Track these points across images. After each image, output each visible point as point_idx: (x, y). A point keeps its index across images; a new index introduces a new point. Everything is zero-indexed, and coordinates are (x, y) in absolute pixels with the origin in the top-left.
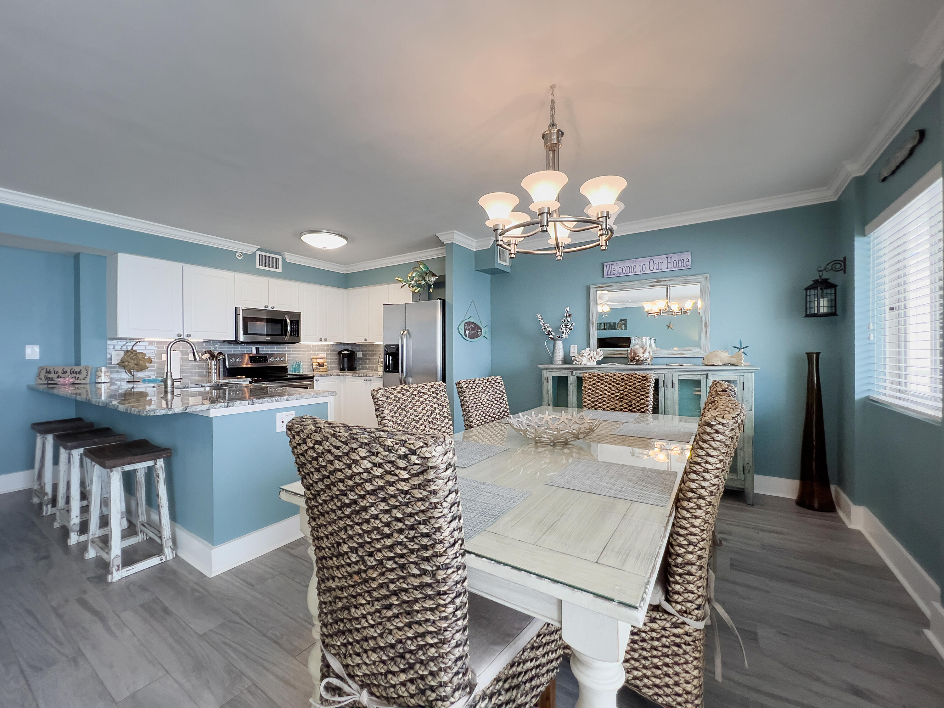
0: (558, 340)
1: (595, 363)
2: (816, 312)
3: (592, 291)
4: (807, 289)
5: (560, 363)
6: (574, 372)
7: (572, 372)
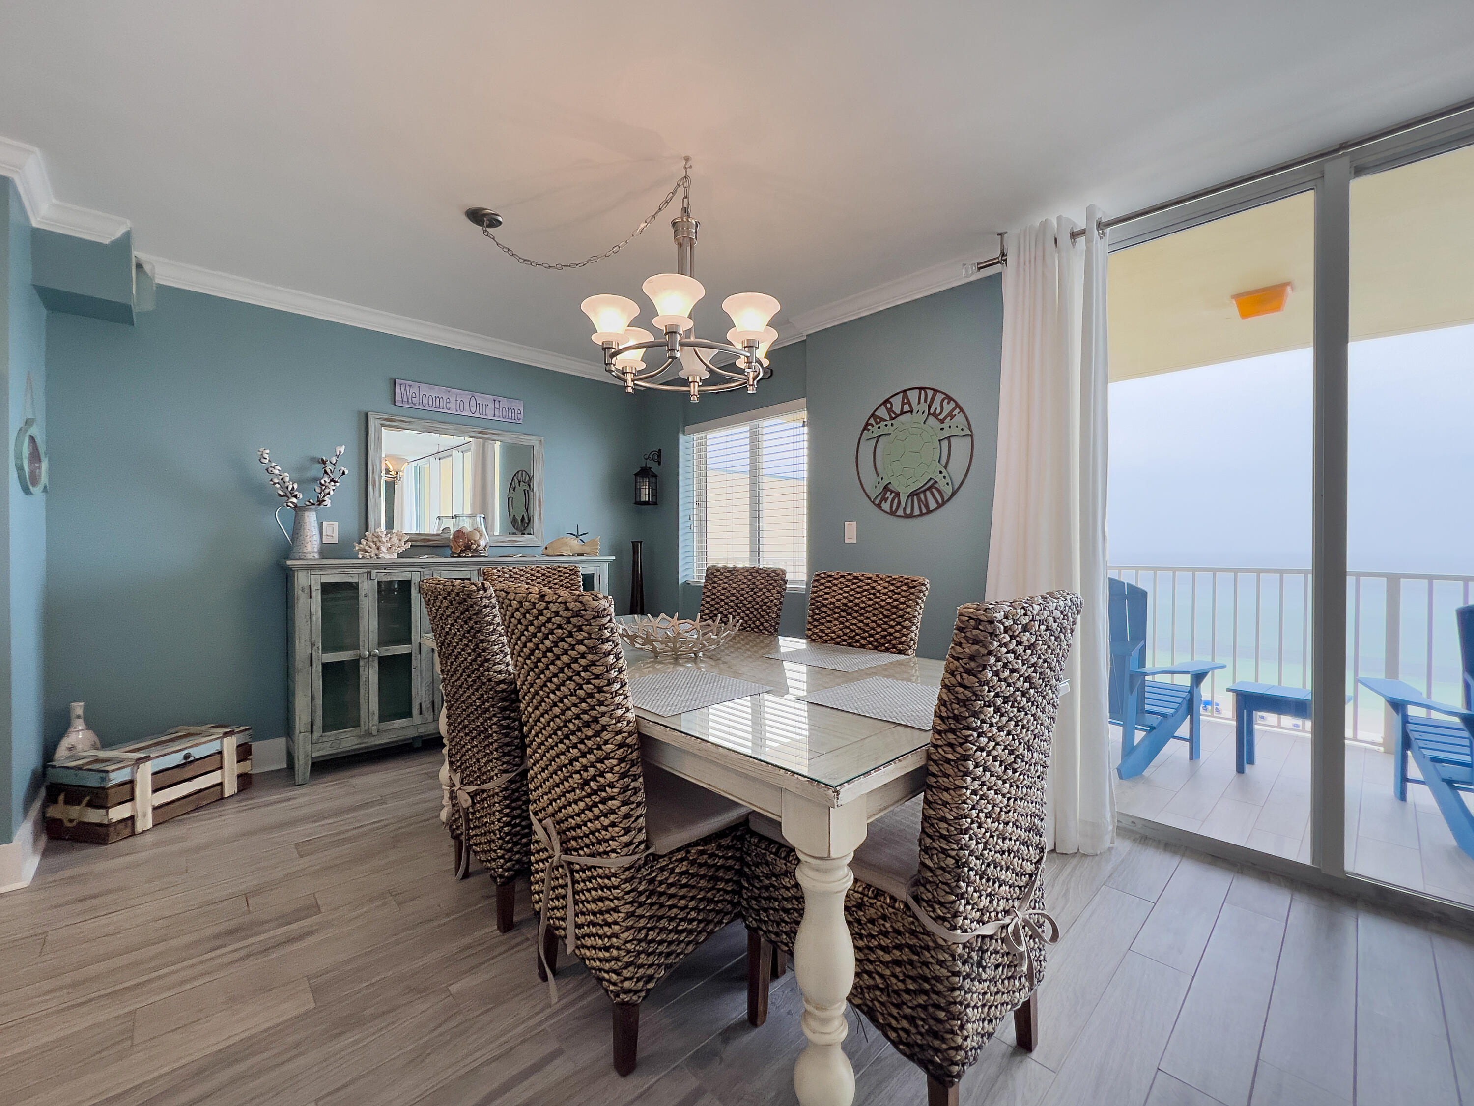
0: (306, 510)
1: (396, 556)
2: (647, 500)
3: (373, 423)
4: (636, 475)
5: (317, 556)
6: (374, 572)
7: (369, 573)
